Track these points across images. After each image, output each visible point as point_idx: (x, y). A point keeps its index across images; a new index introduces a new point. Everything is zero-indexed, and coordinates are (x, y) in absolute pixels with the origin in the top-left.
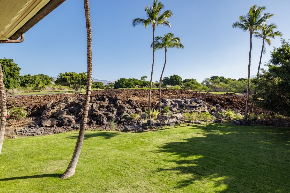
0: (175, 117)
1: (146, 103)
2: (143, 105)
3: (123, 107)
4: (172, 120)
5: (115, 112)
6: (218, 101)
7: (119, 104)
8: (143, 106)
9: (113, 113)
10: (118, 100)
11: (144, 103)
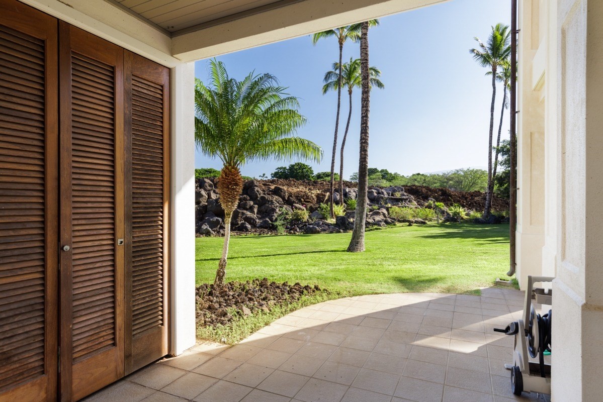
0: (381, 213)
1: (307, 196)
2: (303, 198)
3: (269, 201)
4: (378, 218)
5: (256, 210)
6: (430, 193)
7: (260, 194)
8: (302, 200)
9: (253, 212)
10: (256, 189)
11: (304, 196)
